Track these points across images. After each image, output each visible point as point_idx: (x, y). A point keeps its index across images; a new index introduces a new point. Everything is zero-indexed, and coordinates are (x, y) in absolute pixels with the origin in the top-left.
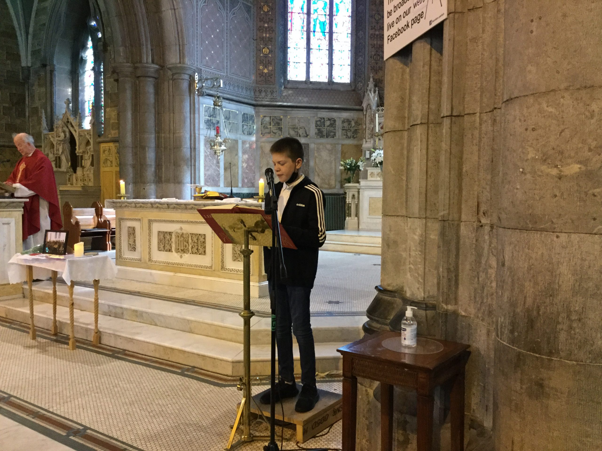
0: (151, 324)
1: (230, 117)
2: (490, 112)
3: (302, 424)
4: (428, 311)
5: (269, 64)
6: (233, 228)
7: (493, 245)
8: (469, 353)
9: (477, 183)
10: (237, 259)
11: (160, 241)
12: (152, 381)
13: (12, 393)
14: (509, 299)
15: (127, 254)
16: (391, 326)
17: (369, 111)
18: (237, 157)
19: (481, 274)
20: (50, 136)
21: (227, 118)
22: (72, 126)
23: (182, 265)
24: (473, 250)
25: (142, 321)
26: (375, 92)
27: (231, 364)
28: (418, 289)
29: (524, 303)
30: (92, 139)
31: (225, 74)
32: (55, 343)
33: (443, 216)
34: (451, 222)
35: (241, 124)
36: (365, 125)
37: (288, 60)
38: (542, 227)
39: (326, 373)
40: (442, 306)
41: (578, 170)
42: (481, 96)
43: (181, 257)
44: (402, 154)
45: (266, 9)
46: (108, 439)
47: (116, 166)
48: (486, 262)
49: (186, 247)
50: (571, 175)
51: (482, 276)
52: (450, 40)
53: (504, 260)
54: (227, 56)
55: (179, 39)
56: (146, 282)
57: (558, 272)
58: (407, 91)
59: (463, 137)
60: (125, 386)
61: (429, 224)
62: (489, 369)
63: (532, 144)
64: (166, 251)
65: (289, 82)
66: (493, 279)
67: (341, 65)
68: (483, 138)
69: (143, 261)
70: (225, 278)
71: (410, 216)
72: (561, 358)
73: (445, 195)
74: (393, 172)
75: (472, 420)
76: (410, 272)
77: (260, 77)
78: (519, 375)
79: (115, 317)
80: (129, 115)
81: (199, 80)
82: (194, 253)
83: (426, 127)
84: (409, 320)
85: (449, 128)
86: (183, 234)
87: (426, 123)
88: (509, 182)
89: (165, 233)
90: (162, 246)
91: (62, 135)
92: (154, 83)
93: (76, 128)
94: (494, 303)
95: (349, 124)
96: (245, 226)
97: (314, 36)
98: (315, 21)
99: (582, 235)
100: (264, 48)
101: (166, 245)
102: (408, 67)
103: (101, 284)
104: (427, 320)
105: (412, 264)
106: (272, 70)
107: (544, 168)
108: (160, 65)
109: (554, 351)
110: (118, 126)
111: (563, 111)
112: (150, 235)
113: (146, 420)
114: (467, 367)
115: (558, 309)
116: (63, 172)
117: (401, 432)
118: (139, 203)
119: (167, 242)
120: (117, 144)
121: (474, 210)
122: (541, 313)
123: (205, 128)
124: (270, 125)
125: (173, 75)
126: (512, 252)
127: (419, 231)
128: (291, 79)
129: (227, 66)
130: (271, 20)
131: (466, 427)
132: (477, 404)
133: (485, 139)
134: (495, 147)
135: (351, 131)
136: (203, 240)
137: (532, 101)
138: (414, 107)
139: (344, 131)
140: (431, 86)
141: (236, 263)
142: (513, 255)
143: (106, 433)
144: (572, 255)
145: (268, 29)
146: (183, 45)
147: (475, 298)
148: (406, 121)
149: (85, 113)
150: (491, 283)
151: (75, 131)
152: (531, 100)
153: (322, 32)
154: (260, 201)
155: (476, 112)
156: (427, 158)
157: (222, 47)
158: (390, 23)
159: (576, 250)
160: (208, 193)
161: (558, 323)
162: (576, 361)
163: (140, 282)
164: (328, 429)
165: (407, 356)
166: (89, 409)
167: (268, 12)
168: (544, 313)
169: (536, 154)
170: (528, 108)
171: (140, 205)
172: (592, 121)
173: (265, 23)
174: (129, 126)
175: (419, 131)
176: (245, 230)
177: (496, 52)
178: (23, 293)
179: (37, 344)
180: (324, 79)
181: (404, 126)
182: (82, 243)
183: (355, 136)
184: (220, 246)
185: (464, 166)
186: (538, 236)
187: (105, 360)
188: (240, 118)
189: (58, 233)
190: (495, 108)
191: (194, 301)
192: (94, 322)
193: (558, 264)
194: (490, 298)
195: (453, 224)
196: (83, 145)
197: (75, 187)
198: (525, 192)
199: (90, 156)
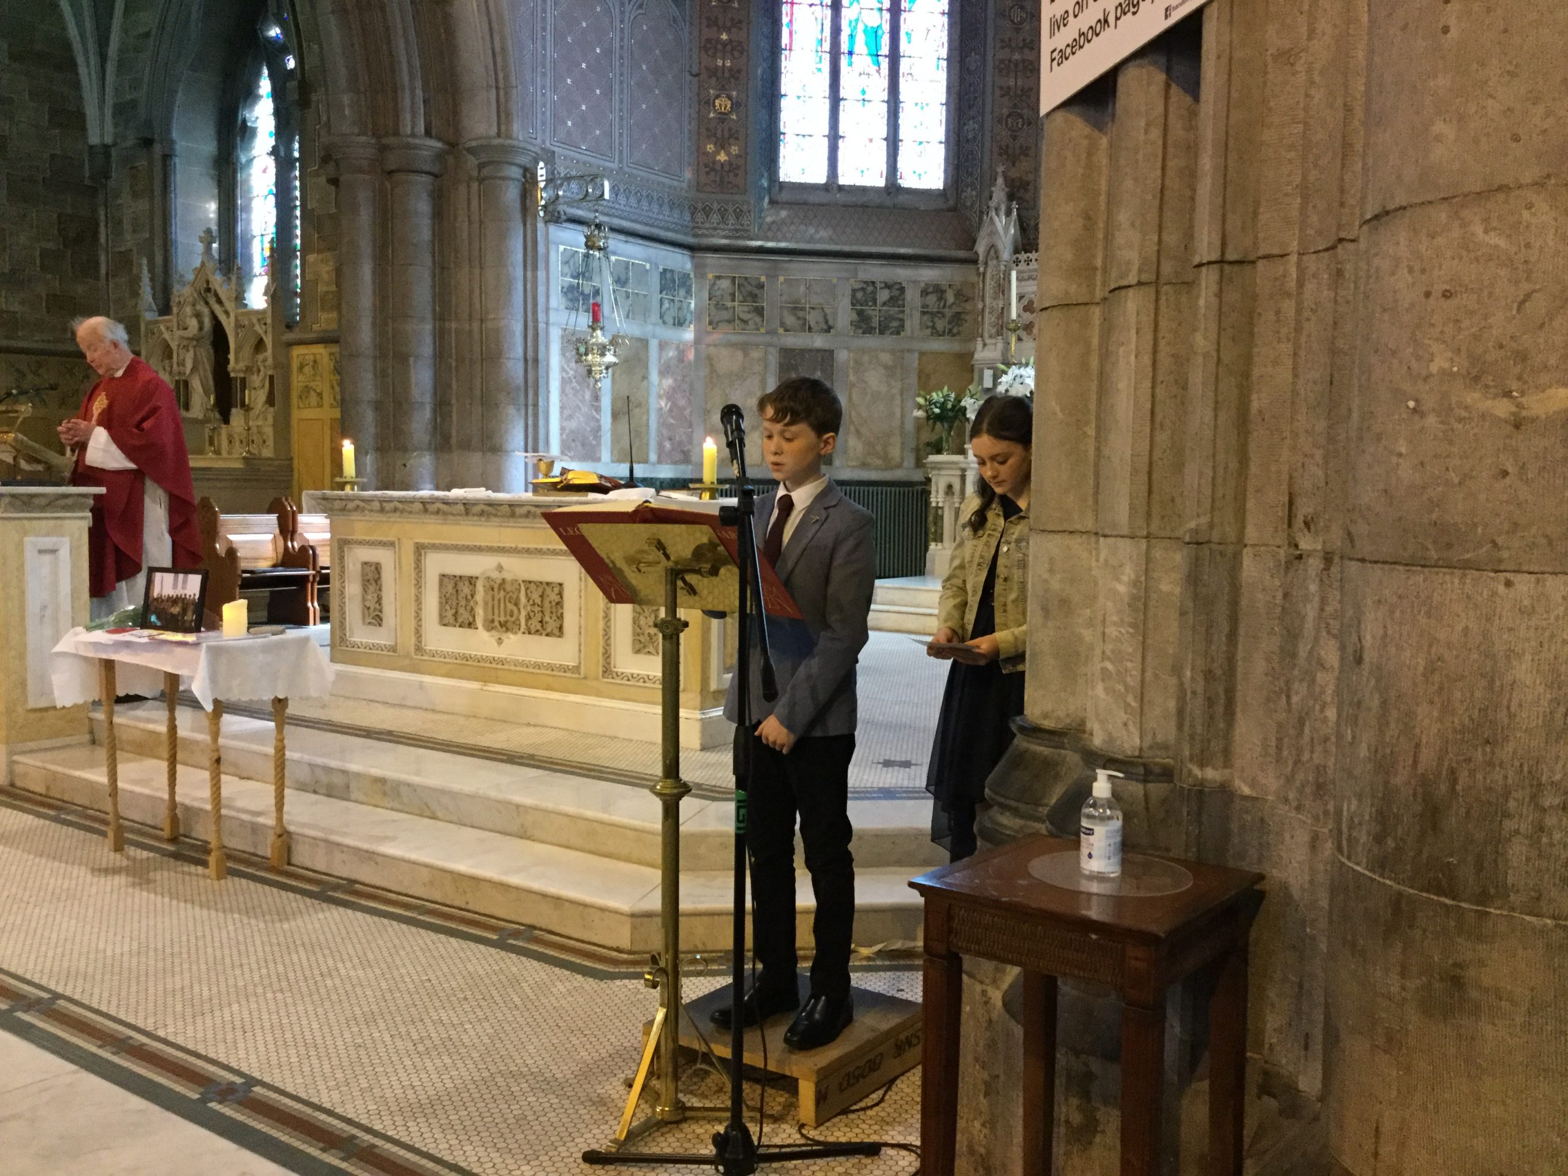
0: (421, 815)
1: (627, 279)
2: (1327, 250)
3: (814, 1078)
4: (1150, 786)
5: (732, 141)
6: (635, 561)
7: (1329, 609)
8: (1261, 895)
9: (1288, 441)
10: (646, 647)
11: (444, 601)
12: (423, 961)
13: (60, 990)
14: (1373, 749)
15: (361, 635)
16: (1052, 823)
17: (992, 263)
18: (645, 382)
19: (1296, 685)
20: (162, 328)
21: (621, 282)
22: (219, 301)
23: (502, 662)
24: (1276, 622)
25: (398, 806)
26: (1008, 213)
27: (629, 919)
28: (1125, 724)
29: (1415, 763)
30: (270, 335)
31: (615, 166)
32: (172, 860)
33: (1196, 531)
34: (1214, 547)
35: (656, 298)
36: (983, 300)
37: (782, 130)
38: (1467, 556)
39: (877, 948)
40: (1190, 771)
42: (1303, 208)
43: (500, 641)
44: (1084, 365)
46: (309, 1111)
47: (332, 406)
48: (1310, 652)
49: (511, 616)
50: (1547, 418)
51: (1299, 690)
52: (1219, 57)
53: (1362, 649)
54: (621, 118)
55: (496, 74)
56: (410, 707)
57: (1509, 678)
58: (1103, 198)
59: (1251, 318)
60: (352, 973)
61: (1157, 554)
62: (1313, 938)
63: (1442, 332)
64: (461, 626)
65: (783, 186)
66: (1329, 699)
67: (920, 143)
68: (1308, 320)
69: (400, 652)
70: (613, 698)
71: (1107, 531)
72: (1513, 909)
73: (1200, 473)
74: (1060, 415)
75: (1266, 1073)
76: (1103, 680)
77: (708, 173)
78: (1396, 953)
79: (329, 796)
80: (367, 271)
81: (548, 181)
82: (533, 631)
83: (1153, 296)
84: (1102, 806)
85: (1216, 295)
86: (503, 582)
87: (1154, 283)
88: (1379, 437)
89: (458, 579)
90: (450, 613)
91: (193, 323)
92: (430, 187)
93: (230, 305)
94: (1331, 763)
95: (940, 299)
96: (668, 557)
97: (850, 64)
98: (853, 25)
100: (717, 97)
101: (461, 610)
102: (1105, 134)
103: (290, 711)
104: (1147, 809)
105: (1109, 659)
106: (738, 156)
107: (1473, 397)
108: (445, 142)
109: (1492, 891)
110: (338, 301)
111: (1528, 246)
112: (418, 585)
113: (407, 1062)
114: (1253, 934)
115: (1506, 777)
116: (195, 421)
117: (1074, 1102)
118: (391, 500)
119: (463, 603)
120: (335, 349)
121: (1280, 514)
122: (1459, 788)
123: (563, 307)
124: (733, 300)
125: (481, 166)
126: (1385, 626)
127: (1128, 573)
128: (787, 180)
129: (621, 144)
130: (735, 24)
131: (1251, 1091)
132: (1280, 1032)
133: (1312, 323)
134: (1340, 343)
135: (944, 316)
136: (557, 599)
137: (1443, 216)
138: (1120, 239)
139: (926, 317)
140: (1167, 182)
141: (641, 657)
142: (1386, 633)
143: (303, 1095)
144: (1547, 634)
145: (729, 48)
146: (508, 88)
147: (1279, 748)
148: (1099, 278)
149: (251, 268)
150: (1322, 710)
151: (227, 313)
152: (1441, 215)
153: (871, 55)
154: (706, 496)
155: (1288, 251)
156: (1154, 378)
157: (608, 93)
158: (1058, 17)
159: (1557, 618)
160: (570, 476)
161: (1507, 815)
162: (1554, 918)
163: (394, 705)
164: (881, 1092)
165: (1094, 899)
166: (259, 1033)
168: (1469, 788)
169: (1452, 360)
170: (1432, 236)
171: (392, 505)
173: (720, 30)
174: (366, 298)
175: (1133, 305)
176: (666, 570)
177: (1346, 87)
178: (91, 732)
179: (125, 863)
180: (876, 179)
181: (1092, 293)
182: (242, 603)
183: (955, 331)
184: (602, 614)
185: (1254, 397)
186: (1456, 581)
187: (302, 906)
188: (655, 281)
189: (181, 576)
190: (1341, 240)
191: (532, 757)
192: (273, 809)
193: (1508, 657)
194: (1319, 749)
195: (1221, 553)
196: (247, 350)
197: (225, 459)
198: (1422, 464)
199: (264, 379)
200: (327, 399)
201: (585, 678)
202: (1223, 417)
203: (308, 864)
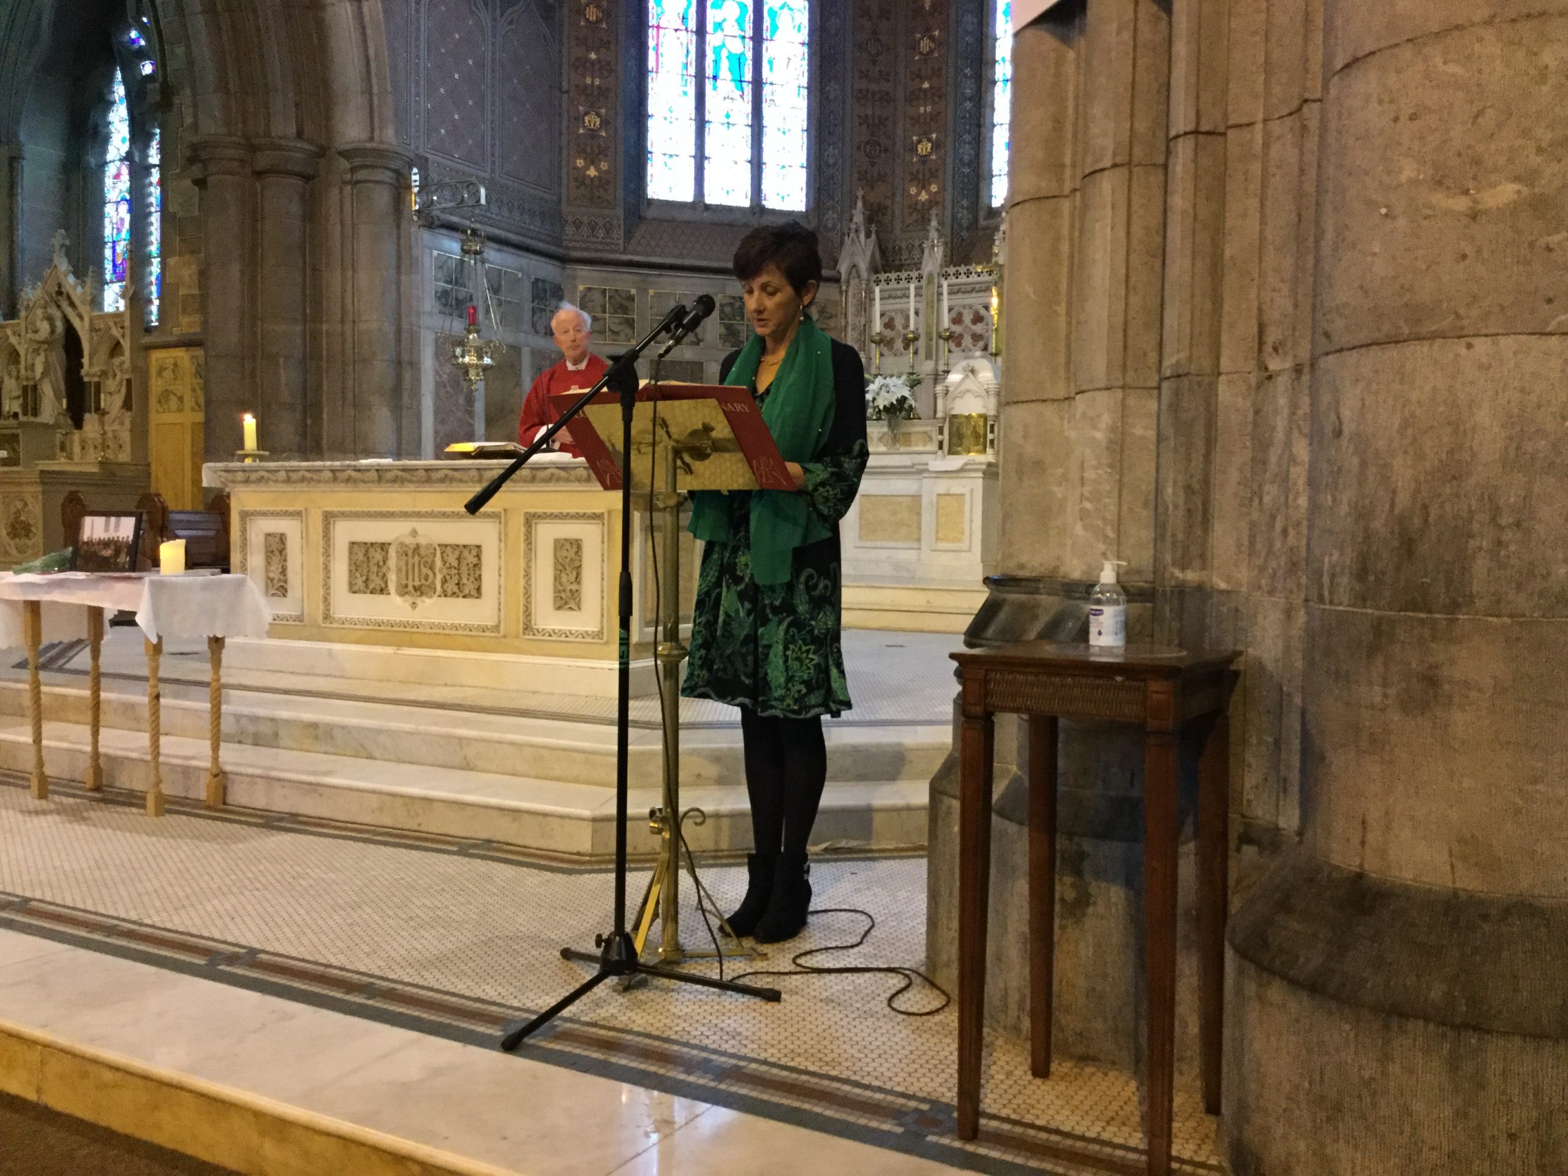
0: (355, 756)
1: (500, 286)
2: (1290, 114)
5: (601, 156)
7: (1300, 412)
8: (1236, 674)
9: (1256, 282)
10: (566, 603)
11: (354, 567)
13: (28, 894)
14: (1353, 504)
17: (854, 282)
19: (1267, 487)
20: (9, 332)
21: (496, 290)
22: (72, 304)
23: (417, 625)
24: (1248, 438)
25: (332, 750)
26: (868, 236)
27: (591, 825)
28: (1105, 553)
29: (1393, 505)
30: (128, 339)
31: (487, 175)
33: (1178, 364)
34: (1192, 378)
35: (528, 306)
36: (845, 317)
37: (650, 149)
38: (1434, 328)
39: (824, 846)
40: (1172, 574)
41: (1515, 197)
42: (1267, 82)
43: (414, 605)
44: (1055, 252)
45: (592, 14)
47: (193, 409)
48: (1282, 455)
49: (426, 580)
50: (1498, 209)
51: (1271, 493)
53: (1341, 423)
54: (493, 129)
55: (370, 79)
56: (316, 675)
57: (1471, 423)
58: (1071, 104)
59: (1224, 180)
61: (1131, 401)
62: (1289, 695)
63: (1409, 148)
64: (372, 593)
65: (651, 202)
66: (1301, 488)
67: (784, 167)
68: (1273, 176)
69: (306, 620)
70: (533, 654)
71: (1084, 388)
72: (1477, 613)
73: (1180, 316)
74: (1033, 297)
75: (1246, 827)
76: (1082, 519)
77: (578, 187)
78: (1378, 666)
79: (255, 745)
80: (234, 272)
81: (422, 187)
82: (449, 593)
83: (1126, 176)
84: (1108, 591)
85: (1192, 161)
86: (418, 546)
87: (1127, 165)
88: (1354, 244)
89: (368, 546)
90: (360, 582)
91: (44, 327)
92: (300, 190)
93: (84, 309)
96: (669, 436)
97: (715, 88)
98: (717, 50)
99: (1524, 338)
100: (587, 113)
101: (373, 577)
105: (1087, 499)
106: (607, 172)
107: (1439, 199)
108: (316, 145)
109: (1460, 600)
111: (1480, 71)
112: (327, 554)
115: (1469, 505)
116: (46, 426)
117: (1068, 880)
119: (375, 569)
120: (199, 352)
121: (1250, 345)
122: (1431, 520)
123: (436, 311)
124: (604, 312)
125: (354, 170)
126: (1363, 399)
127: (1106, 420)
128: (655, 197)
129: (493, 155)
130: (606, 45)
131: (1232, 844)
132: (1257, 788)
133: (1278, 178)
134: (1306, 188)
136: (475, 561)
138: (1094, 130)
140: (1139, 76)
141: (565, 614)
142: (1363, 405)
143: (309, 958)
144: (1501, 384)
145: (597, 67)
146: (382, 94)
147: (1252, 545)
148: (1068, 172)
149: (103, 274)
150: (1294, 501)
151: (81, 317)
152: (1407, 53)
153: (735, 80)
155: (1252, 120)
156: (1128, 246)
157: (480, 105)
159: (1509, 371)
161: (1471, 536)
162: (1511, 616)
166: (247, 918)
167: (599, 21)
168: (1441, 517)
169: (1419, 171)
170: (1399, 72)
171: (300, 474)
172: (1545, 89)
173: (589, 49)
176: (667, 448)
179: (53, 806)
180: (741, 199)
181: (1061, 186)
182: (180, 544)
184: (522, 573)
185: (1226, 246)
186: (1425, 350)
187: (251, 833)
188: (526, 290)
189: (113, 519)
190: (1306, 101)
192: (209, 756)
193: (1470, 407)
194: (1292, 532)
195: (1198, 383)
196: (103, 354)
197: (76, 464)
198: (1394, 258)
199: (120, 384)
200: (189, 401)
201: (505, 637)
202: (1199, 264)
203: (245, 801)
